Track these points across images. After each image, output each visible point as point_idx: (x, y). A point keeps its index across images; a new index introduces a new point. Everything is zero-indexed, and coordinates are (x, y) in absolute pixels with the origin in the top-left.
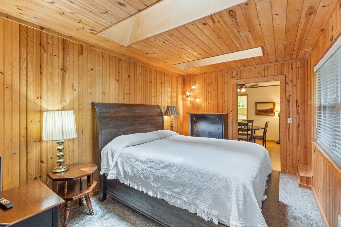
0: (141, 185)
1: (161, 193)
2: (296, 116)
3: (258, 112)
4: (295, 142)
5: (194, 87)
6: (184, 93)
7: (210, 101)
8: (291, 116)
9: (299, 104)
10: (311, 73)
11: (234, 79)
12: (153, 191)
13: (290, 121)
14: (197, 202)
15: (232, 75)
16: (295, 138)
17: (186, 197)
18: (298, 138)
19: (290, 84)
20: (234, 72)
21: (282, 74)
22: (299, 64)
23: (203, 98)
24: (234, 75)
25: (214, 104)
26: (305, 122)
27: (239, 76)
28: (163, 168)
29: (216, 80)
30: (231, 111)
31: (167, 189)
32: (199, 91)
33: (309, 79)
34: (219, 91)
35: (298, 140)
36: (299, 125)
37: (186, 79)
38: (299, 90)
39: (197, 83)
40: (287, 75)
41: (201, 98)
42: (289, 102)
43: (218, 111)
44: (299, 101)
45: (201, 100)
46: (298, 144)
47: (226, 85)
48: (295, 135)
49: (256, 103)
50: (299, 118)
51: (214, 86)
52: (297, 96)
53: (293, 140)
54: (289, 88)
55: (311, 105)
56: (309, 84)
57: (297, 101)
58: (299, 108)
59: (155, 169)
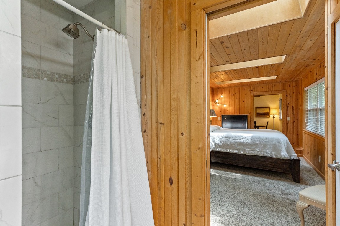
0: (229, 149)
1: (242, 150)
2: (292, 116)
3: (258, 115)
4: (291, 132)
5: (222, 96)
6: (213, 100)
7: (234, 106)
8: (289, 116)
9: (294, 109)
10: (302, 90)
11: (251, 91)
12: (237, 150)
13: (289, 119)
14: (264, 150)
15: (250, 89)
16: (292, 130)
17: (258, 149)
18: (293, 129)
19: (289, 96)
20: (252, 87)
21: (283, 89)
22: (294, 84)
23: (228, 105)
24: (252, 89)
25: (237, 108)
26: (297, 120)
27: (255, 90)
28: (243, 139)
29: (239, 92)
30: (249, 113)
31: (246, 148)
32: (225, 99)
33: (300, 94)
34: (240, 99)
35: (294, 130)
36: (294, 122)
37: (214, 90)
38: (294, 100)
39: (224, 94)
40: (287, 91)
41: (227, 104)
42: (288, 108)
43: (240, 114)
44: (294, 107)
45: (227, 106)
46: (293, 133)
47: (246, 95)
48: (292, 127)
49: (256, 108)
50: (294, 117)
51: (237, 96)
52: (293, 104)
53: (290, 131)
54: (288, 98)
55: (302, 109)
56: (301, 97)
57: (293, 107)
58: (294, 111)
59: (238, 140)
